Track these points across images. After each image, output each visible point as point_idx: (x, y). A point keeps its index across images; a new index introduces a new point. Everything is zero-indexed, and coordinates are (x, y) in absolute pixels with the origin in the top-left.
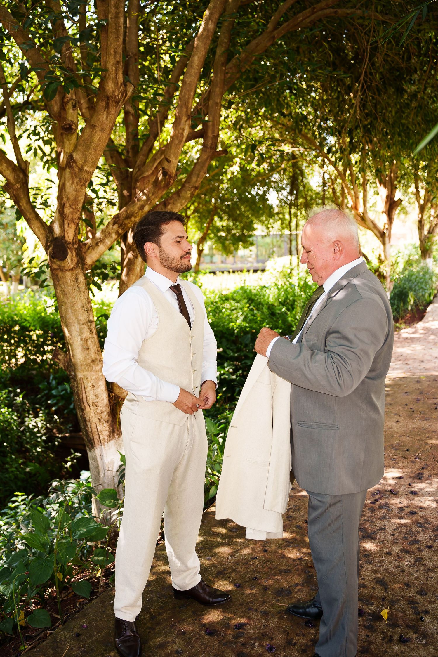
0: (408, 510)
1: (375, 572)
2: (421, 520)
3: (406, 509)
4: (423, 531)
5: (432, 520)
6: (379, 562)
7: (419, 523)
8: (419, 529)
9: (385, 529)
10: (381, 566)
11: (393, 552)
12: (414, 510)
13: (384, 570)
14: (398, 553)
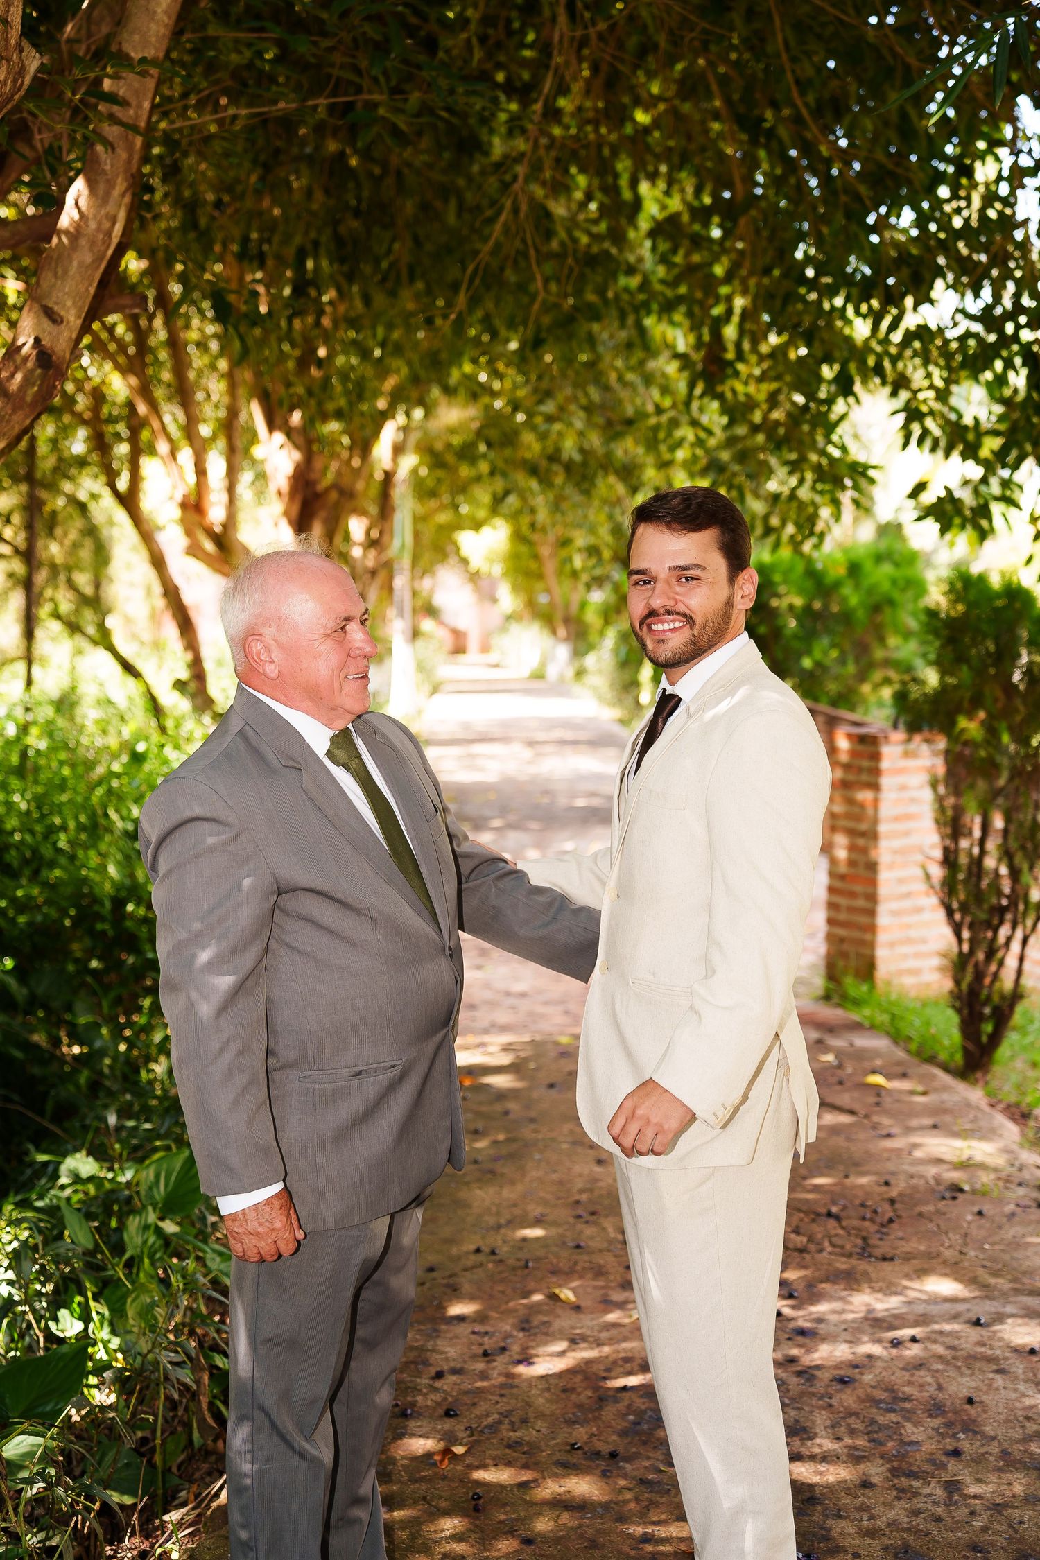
0: (825, 1376)
1: (872, 1533)
2: (883, 1395)
3: (818, 1373)
4: (908, 1420)
5: (908, 1390)
6: (861, 1509)
7: (881, 1401)
8: (893, 1417)
9: (804, 1429)
10: (872, 1518)
11: (876, 1480)
12: (842, 1373)
13: (889, 1525)
14: (888, 1479)
